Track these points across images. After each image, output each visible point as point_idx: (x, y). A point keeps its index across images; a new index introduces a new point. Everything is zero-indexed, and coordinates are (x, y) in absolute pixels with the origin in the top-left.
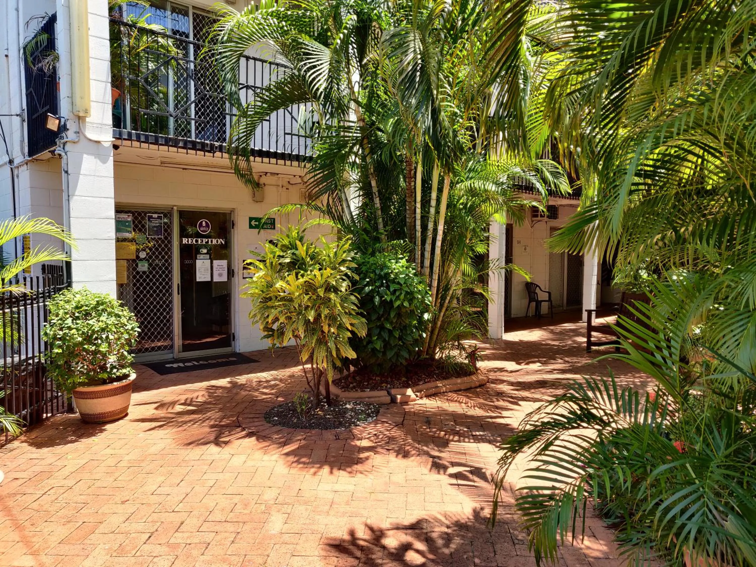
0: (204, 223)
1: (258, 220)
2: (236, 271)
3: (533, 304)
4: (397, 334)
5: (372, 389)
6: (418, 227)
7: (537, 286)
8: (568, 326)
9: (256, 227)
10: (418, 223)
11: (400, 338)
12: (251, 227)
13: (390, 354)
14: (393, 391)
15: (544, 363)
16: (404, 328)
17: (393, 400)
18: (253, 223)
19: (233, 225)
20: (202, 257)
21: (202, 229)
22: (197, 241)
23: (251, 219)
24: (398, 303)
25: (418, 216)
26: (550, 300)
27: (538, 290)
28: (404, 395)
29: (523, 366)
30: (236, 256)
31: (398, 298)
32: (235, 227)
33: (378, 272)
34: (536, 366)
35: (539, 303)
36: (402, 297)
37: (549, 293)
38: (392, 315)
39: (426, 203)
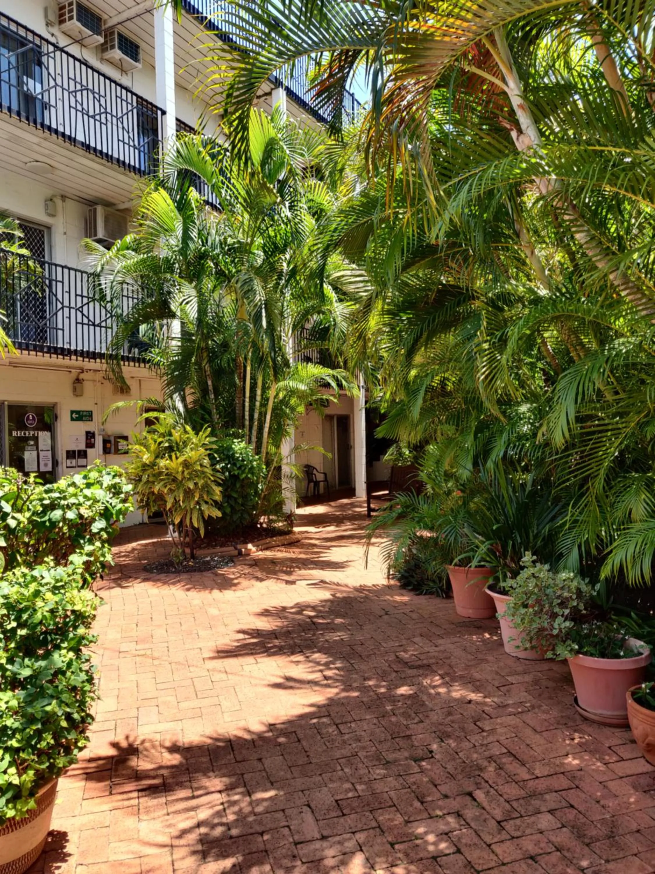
0: (31, 417)
1: (78, 412)
2: (60, 460)
3: (312, 484)
4: (240, 501)
5: (221, 546)
6: (247, 417)
7: (314, 468)
8: (345, 501)
9: (77, 419)
10: (247, 414)
11: (242, 505)
12: (72, 419)
13: (236, 517)
14: (239, 547)
15: (337, 526)
16: (245, 497)
17: (240, 553)
18: (74, 416)
19: (56, 417)
20: (29, 448)
21: (30, 422)
22: (25, 434)
23: (72, 412)
24: (244, 476)
25: (247, 408)
26: (326, 480)
27: (315, 472)
28: (246, 549)
29: (321, 529)
30: (59, 446)
31: (243, 472)
32: (58, 420)
33: (225, 453)
34: (332, 528)
35: (317, 483)
36: (247, 470)
37: (325, 474)
38: (238, 485)
39: (253, 398)
